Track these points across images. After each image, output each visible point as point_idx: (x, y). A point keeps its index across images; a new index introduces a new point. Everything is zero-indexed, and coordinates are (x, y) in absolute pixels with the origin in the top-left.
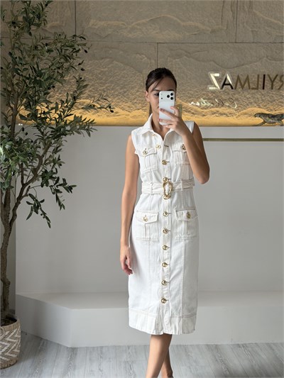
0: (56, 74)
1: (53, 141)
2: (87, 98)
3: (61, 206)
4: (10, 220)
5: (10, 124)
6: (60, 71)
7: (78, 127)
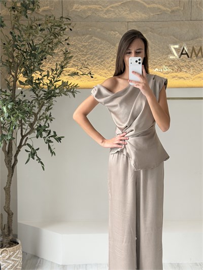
0: (47, 48)
1: (45, 102)
2: (72, 67)
3: (52, 153)
4: (12, 165)
5: (11, 88)
6: (50, 46)
7: (65, 90)
